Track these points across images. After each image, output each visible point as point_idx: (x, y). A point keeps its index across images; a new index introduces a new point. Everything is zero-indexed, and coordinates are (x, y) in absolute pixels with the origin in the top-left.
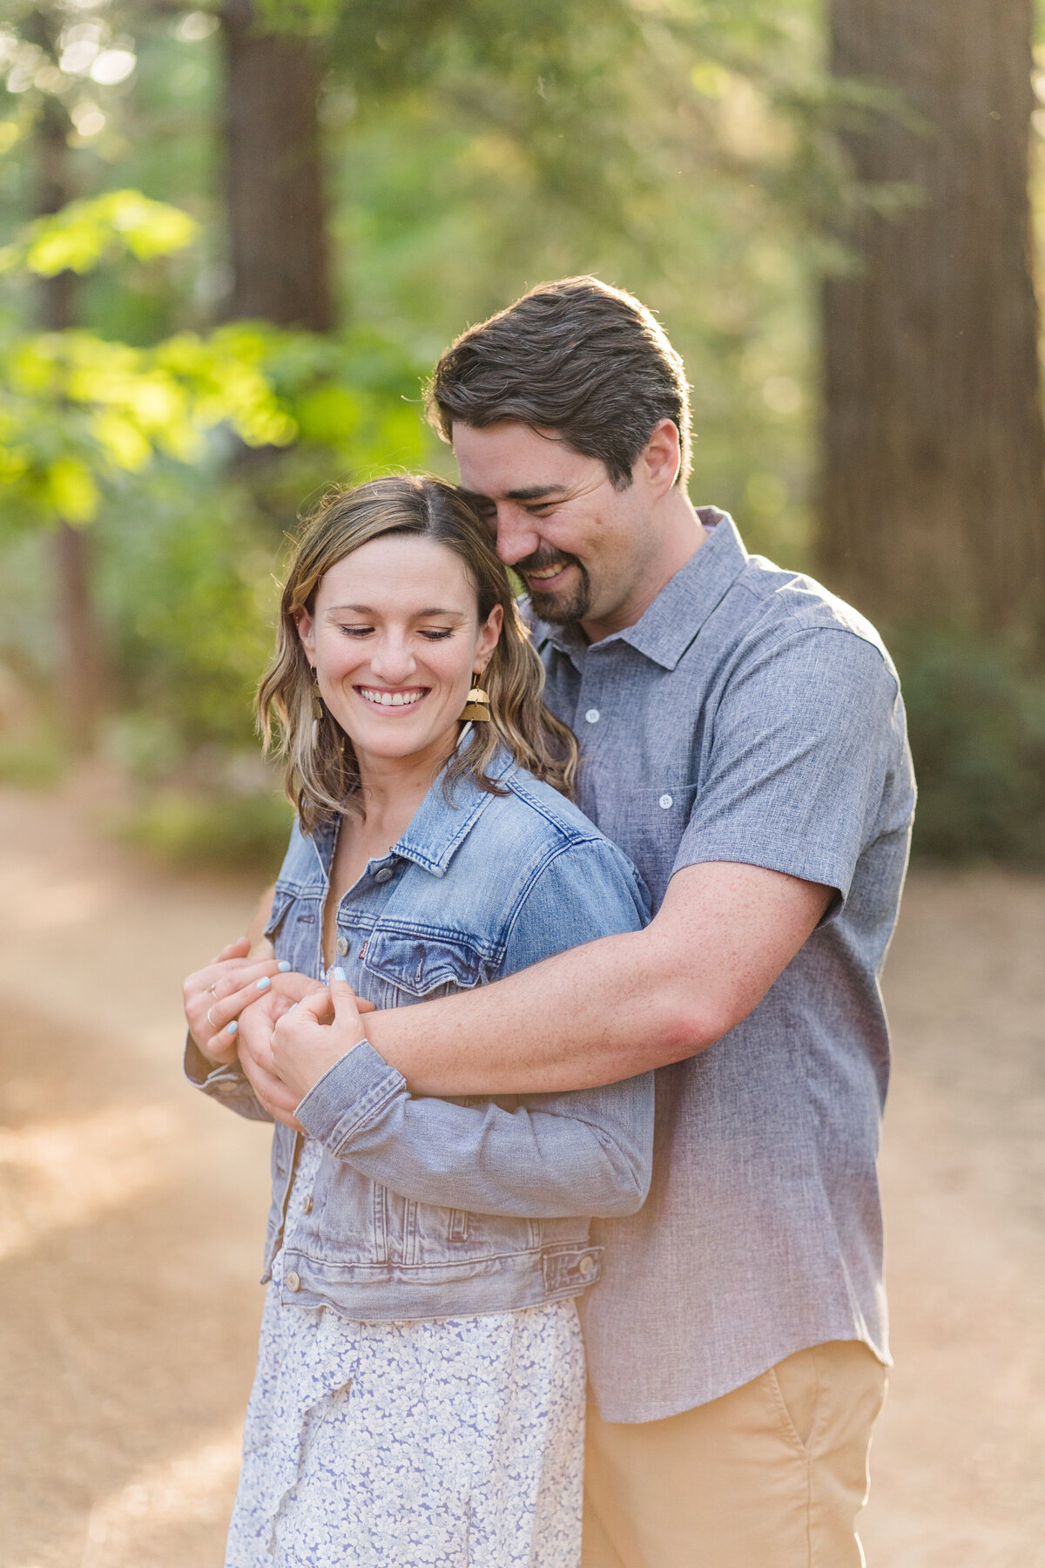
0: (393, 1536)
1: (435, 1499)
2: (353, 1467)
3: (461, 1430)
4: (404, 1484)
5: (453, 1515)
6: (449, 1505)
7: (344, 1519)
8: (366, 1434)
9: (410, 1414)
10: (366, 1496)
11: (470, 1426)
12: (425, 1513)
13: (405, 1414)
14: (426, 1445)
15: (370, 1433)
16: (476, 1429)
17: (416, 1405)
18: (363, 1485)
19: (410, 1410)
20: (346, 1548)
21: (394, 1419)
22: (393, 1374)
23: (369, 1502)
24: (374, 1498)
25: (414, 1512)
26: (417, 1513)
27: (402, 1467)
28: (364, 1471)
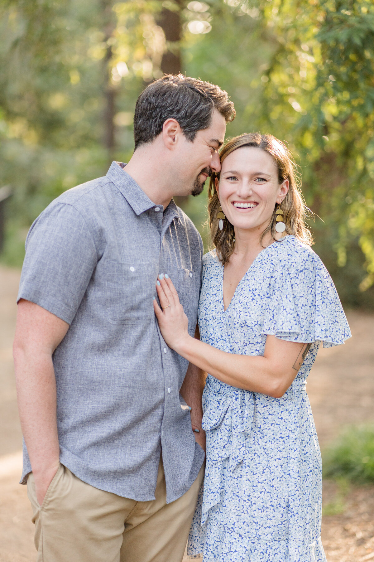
0: (261, 517)
1: (275, 503)
2: (244, 493)
3: (285, 476)
4: (264, 498)
5: (283, 507)
6: (281, 504)
7: (242, 513)
8: (248, 481)
9: (264, 473)
10: (250, 504)
11: (288, 474)
12: (272, 508)
13: (262, 472)
14: (270, 483)
15: (250, 481)
16: (290, 475)
17: (266, 469)
18: (248, 500)
19: (264, 471)
20: (244, 523)
21: (258, 475)
22: (256, 458)
23: (251, 506)
24: (253, 504)
25: (268, 508)
26: (269, 508)
27: (262, 492)
28: (248, 495)
